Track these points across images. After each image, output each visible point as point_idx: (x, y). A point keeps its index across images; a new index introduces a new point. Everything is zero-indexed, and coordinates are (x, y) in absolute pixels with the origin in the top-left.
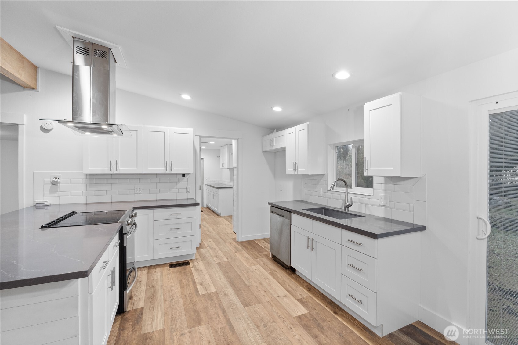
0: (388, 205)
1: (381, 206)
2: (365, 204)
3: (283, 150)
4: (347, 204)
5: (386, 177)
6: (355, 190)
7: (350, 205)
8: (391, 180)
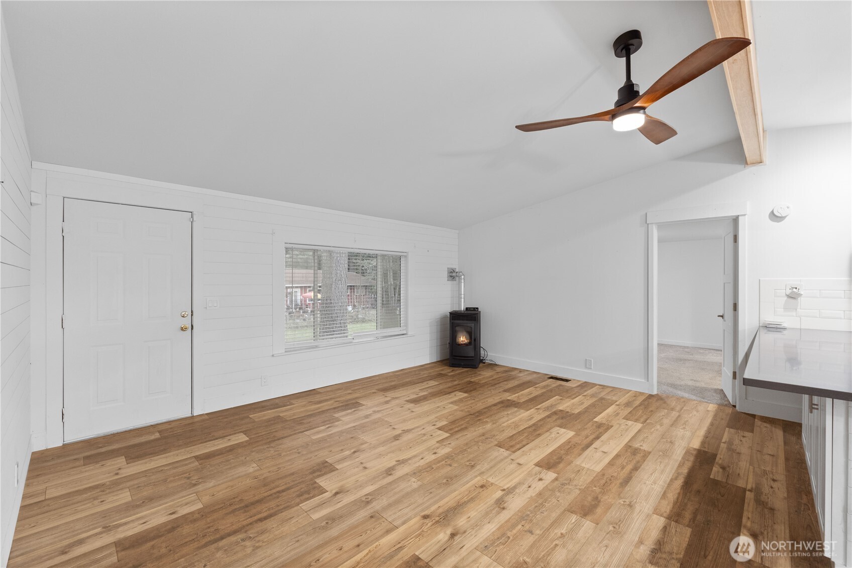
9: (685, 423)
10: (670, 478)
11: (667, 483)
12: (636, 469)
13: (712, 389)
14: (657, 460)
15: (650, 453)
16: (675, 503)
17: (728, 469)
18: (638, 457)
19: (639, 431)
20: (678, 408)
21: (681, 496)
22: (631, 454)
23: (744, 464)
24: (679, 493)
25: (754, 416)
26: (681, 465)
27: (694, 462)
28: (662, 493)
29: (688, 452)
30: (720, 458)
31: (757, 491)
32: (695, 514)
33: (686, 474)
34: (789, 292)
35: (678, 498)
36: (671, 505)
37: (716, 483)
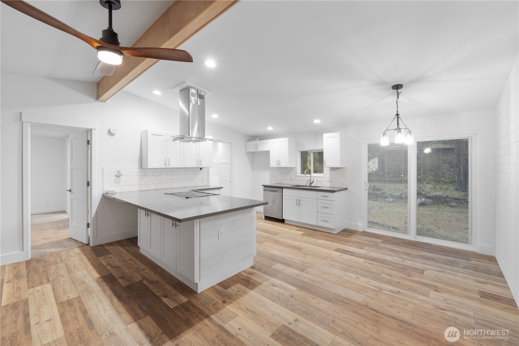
0: (331, 181)
1: (328, 181)
2: (320, 181)
3: (268, 152)
4: (311, 182)
5: (331, 168)
6: (313, 175)
7: (313, 182)
8: (333, 169)
9: (75, 267)
10: (109, 302)
11: (111, 305)
12: (85, 312)
13: (64, 240)
14: (89, 298)
15: (79, 297)
16: (128, 311)
17: (124, 277)
18: (76, 305)
19: (53, 289)
20: (59, 260)
21: (125, 306)
22: (69, 306)
23: (127, 270)
24: (123, 305)
25: (101, 245)
26: (104, 291)
27: (108, 284)
28: (116, 312)
29: (98, 282)
30: (116, 274)
31: (144, 278)
32: (140, 307)
33: (113, 294)
34: (117, 174)
35: (125, 308)
36: (127, 313)
37: (128, 287)
